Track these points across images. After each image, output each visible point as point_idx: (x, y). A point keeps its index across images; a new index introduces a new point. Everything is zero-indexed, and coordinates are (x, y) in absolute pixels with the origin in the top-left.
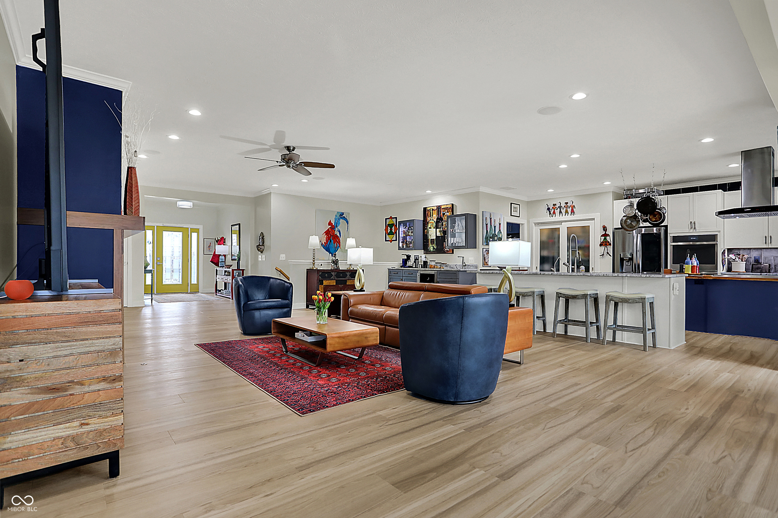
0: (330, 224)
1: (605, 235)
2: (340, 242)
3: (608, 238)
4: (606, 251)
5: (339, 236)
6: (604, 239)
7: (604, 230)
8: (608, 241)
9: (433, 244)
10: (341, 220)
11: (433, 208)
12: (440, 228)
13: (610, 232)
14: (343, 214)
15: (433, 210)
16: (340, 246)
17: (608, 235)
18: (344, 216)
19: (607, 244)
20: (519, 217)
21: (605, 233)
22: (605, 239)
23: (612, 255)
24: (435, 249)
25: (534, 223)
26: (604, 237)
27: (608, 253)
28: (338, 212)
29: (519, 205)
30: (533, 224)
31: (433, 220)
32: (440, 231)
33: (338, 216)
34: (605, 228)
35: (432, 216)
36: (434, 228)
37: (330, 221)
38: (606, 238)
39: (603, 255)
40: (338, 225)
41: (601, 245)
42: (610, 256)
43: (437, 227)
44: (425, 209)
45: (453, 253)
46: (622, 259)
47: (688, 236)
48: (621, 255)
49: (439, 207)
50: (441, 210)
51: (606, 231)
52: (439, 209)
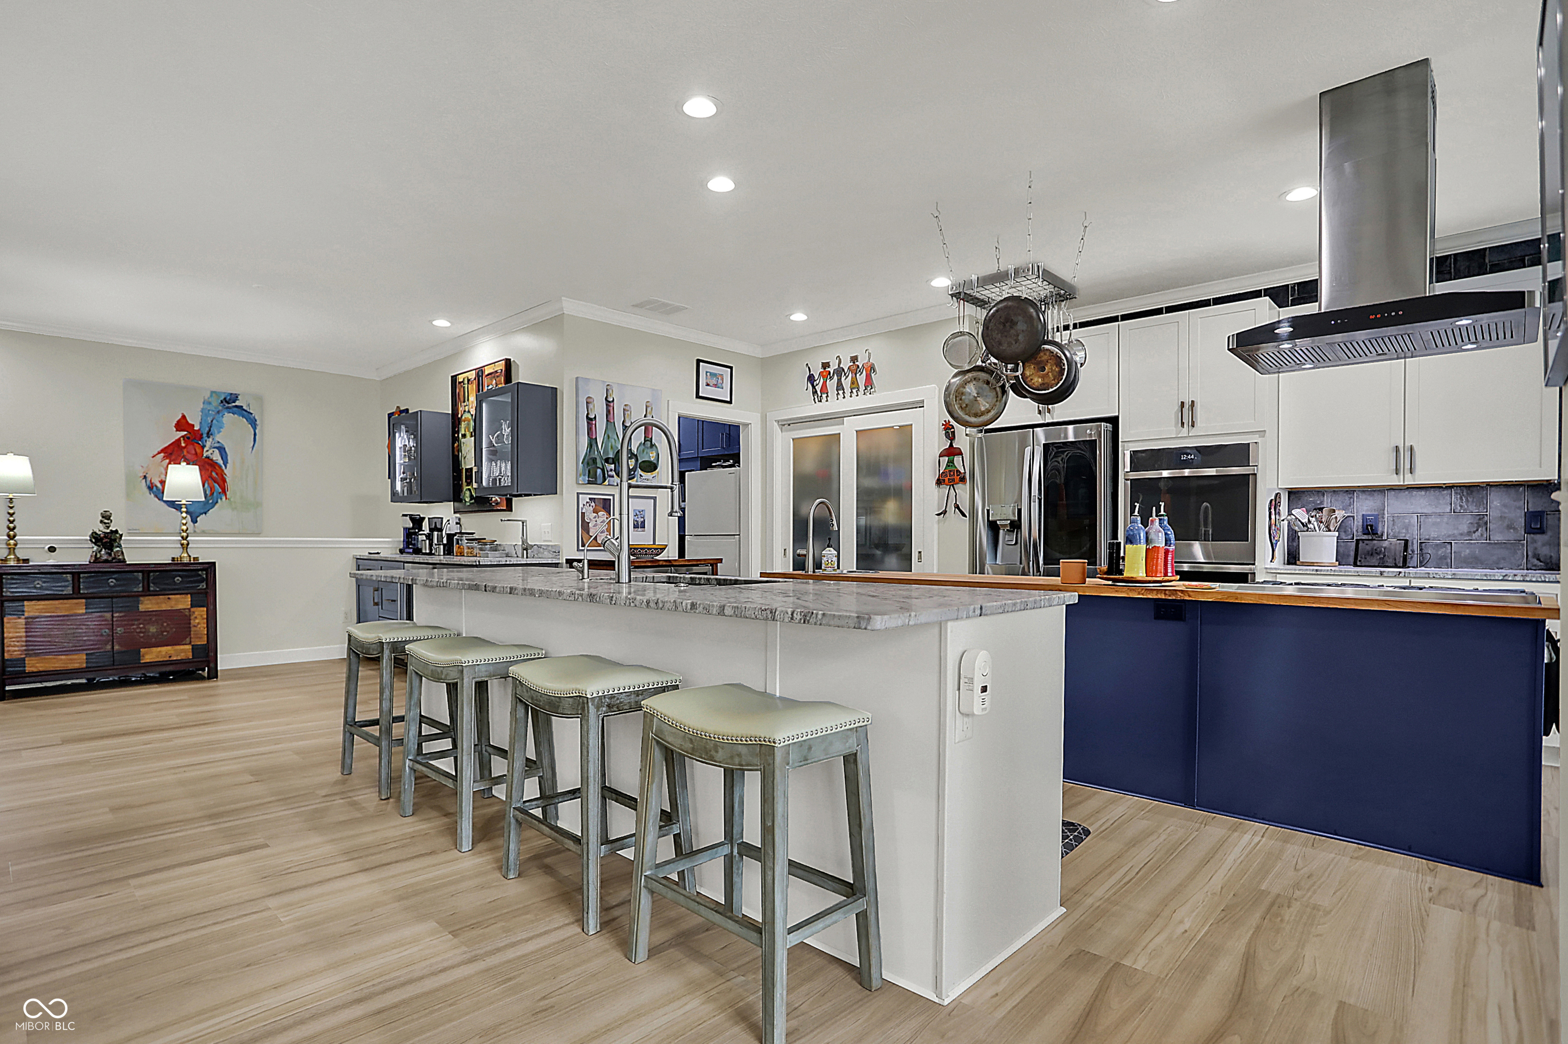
0: (182, 424)
1: (951, 452)
2: (224, 481)
3: (957, 460)
4: (952, 501)
5: (221, 462)
6: (948, 466)
7: (947, 435)
8: (958, 471)
9: (470, 484)
10: (229, 418)
14: (235, 397)
16: (224, 491)
17: (958, 452)
18: (237, 403)
19: (953, 480)
20: (730, 402)
21: (951, 445)
22: (951, 463)
23: (967, 512)
24: (473, 498)
25: (778, 421)
26: (947, 458)
27: (957, 507)
28: (212, 392)
29: (731, 368)
30: (776, 424)
33: (216, 402)
34: (949, 431)
36: (472, 436)
37: (184, 417)
38: (952, 462)
39: (945, 512)
40: (214, 429)
41: (939, 482)
42: (964, 515)
44: (454, 379)
45: (511, 510)
46: (992, 526)
47: (1177, 451)
48: (989, 512)
49: (479, 373)
50: (485, 382)
51: (952, 440)
52: (480, 378)
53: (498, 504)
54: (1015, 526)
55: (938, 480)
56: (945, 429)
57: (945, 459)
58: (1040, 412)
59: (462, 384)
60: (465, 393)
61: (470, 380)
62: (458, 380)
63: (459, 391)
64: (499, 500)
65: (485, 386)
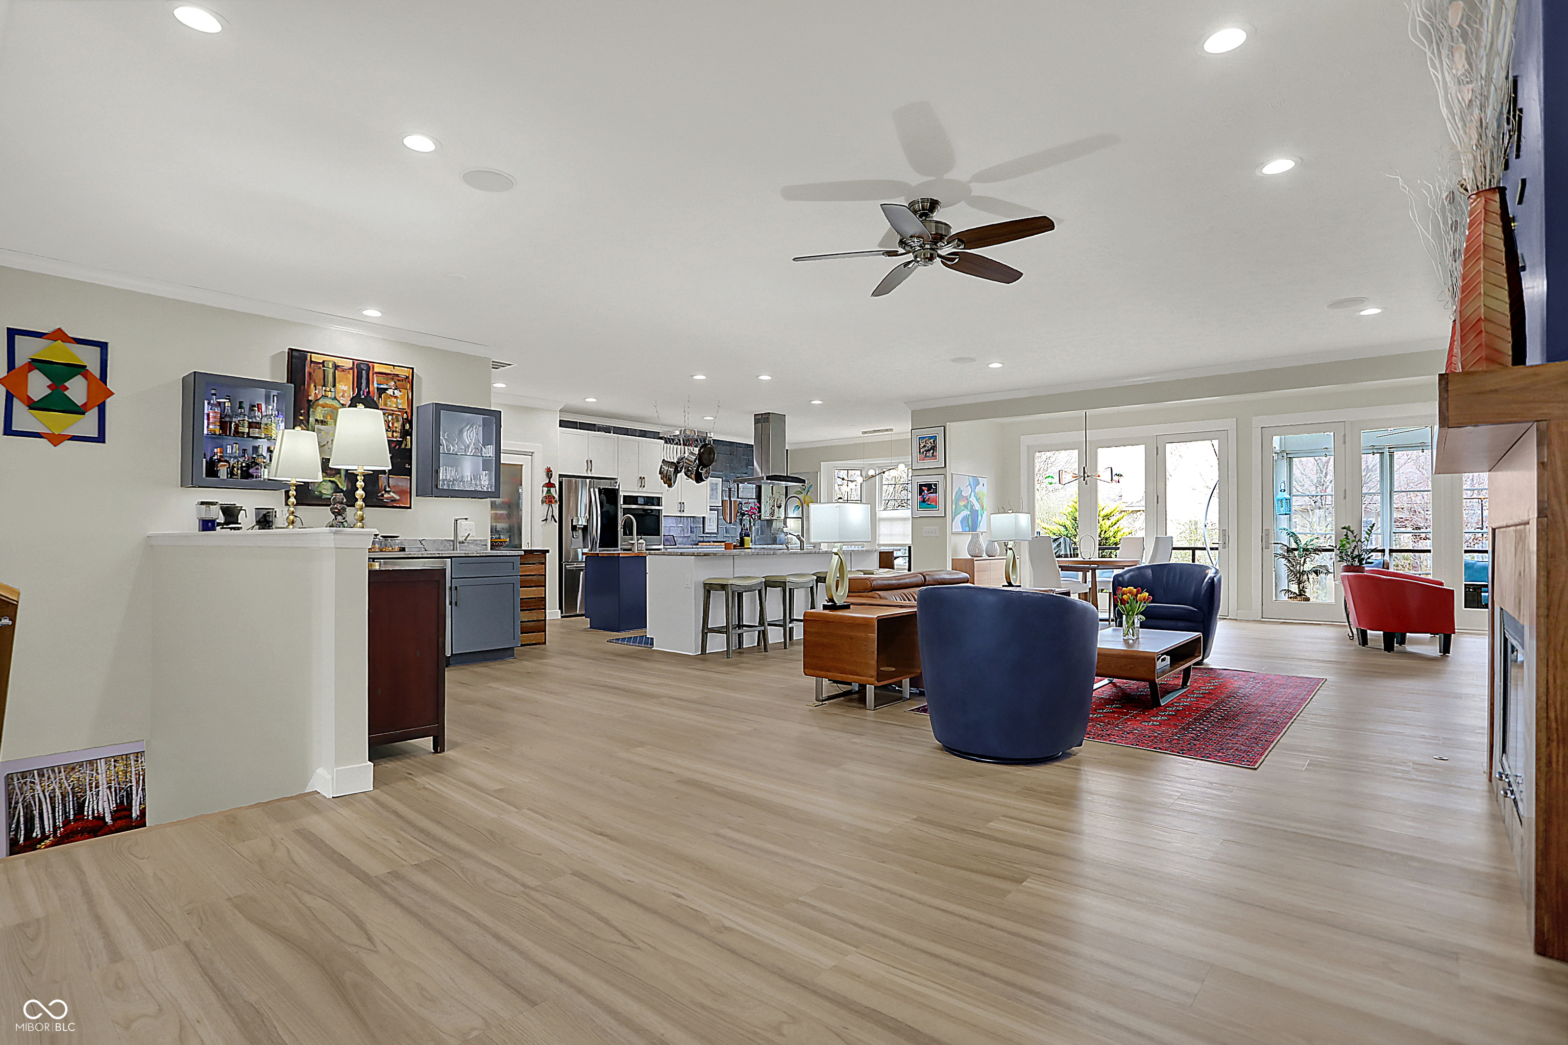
1: (550, 485)
3: (552, 490)
4: (550, 514)
6: (547, 493)
7: (547, 475)
8: (553, 496)
11: (339, 362)
13: (555, 481)
15: (336, 367)
17: (553, 486)
19: (551, 501)
21: (550, 481)
22: (549, 491)
23: (557, 520)
24: (342, 491)
31: (335, 398)
34: (549, 473)
35: (334, 386)
38: (550, 491)
39: (546, 520)
41: (543, 502)
42: (556, 521)
44: (294, 353)
45: (410, 508)
46: (574, 528)
47: (637, 497)
48: (572, 520)
49: (362, 366)
50: (373, 378)
51: (550, 478)
52: (364, 372)
53: (394, 500)
54: (585, 529)
55: (542, 500)
56: (548, 471)
57: (545, 489)
58: (587, 470)
59: (321, 365)
60: (328, 377)
61: (339, 366)
62: (309, 358)
63: (312, 371)
64: (398, 498)
65: (373, 382)
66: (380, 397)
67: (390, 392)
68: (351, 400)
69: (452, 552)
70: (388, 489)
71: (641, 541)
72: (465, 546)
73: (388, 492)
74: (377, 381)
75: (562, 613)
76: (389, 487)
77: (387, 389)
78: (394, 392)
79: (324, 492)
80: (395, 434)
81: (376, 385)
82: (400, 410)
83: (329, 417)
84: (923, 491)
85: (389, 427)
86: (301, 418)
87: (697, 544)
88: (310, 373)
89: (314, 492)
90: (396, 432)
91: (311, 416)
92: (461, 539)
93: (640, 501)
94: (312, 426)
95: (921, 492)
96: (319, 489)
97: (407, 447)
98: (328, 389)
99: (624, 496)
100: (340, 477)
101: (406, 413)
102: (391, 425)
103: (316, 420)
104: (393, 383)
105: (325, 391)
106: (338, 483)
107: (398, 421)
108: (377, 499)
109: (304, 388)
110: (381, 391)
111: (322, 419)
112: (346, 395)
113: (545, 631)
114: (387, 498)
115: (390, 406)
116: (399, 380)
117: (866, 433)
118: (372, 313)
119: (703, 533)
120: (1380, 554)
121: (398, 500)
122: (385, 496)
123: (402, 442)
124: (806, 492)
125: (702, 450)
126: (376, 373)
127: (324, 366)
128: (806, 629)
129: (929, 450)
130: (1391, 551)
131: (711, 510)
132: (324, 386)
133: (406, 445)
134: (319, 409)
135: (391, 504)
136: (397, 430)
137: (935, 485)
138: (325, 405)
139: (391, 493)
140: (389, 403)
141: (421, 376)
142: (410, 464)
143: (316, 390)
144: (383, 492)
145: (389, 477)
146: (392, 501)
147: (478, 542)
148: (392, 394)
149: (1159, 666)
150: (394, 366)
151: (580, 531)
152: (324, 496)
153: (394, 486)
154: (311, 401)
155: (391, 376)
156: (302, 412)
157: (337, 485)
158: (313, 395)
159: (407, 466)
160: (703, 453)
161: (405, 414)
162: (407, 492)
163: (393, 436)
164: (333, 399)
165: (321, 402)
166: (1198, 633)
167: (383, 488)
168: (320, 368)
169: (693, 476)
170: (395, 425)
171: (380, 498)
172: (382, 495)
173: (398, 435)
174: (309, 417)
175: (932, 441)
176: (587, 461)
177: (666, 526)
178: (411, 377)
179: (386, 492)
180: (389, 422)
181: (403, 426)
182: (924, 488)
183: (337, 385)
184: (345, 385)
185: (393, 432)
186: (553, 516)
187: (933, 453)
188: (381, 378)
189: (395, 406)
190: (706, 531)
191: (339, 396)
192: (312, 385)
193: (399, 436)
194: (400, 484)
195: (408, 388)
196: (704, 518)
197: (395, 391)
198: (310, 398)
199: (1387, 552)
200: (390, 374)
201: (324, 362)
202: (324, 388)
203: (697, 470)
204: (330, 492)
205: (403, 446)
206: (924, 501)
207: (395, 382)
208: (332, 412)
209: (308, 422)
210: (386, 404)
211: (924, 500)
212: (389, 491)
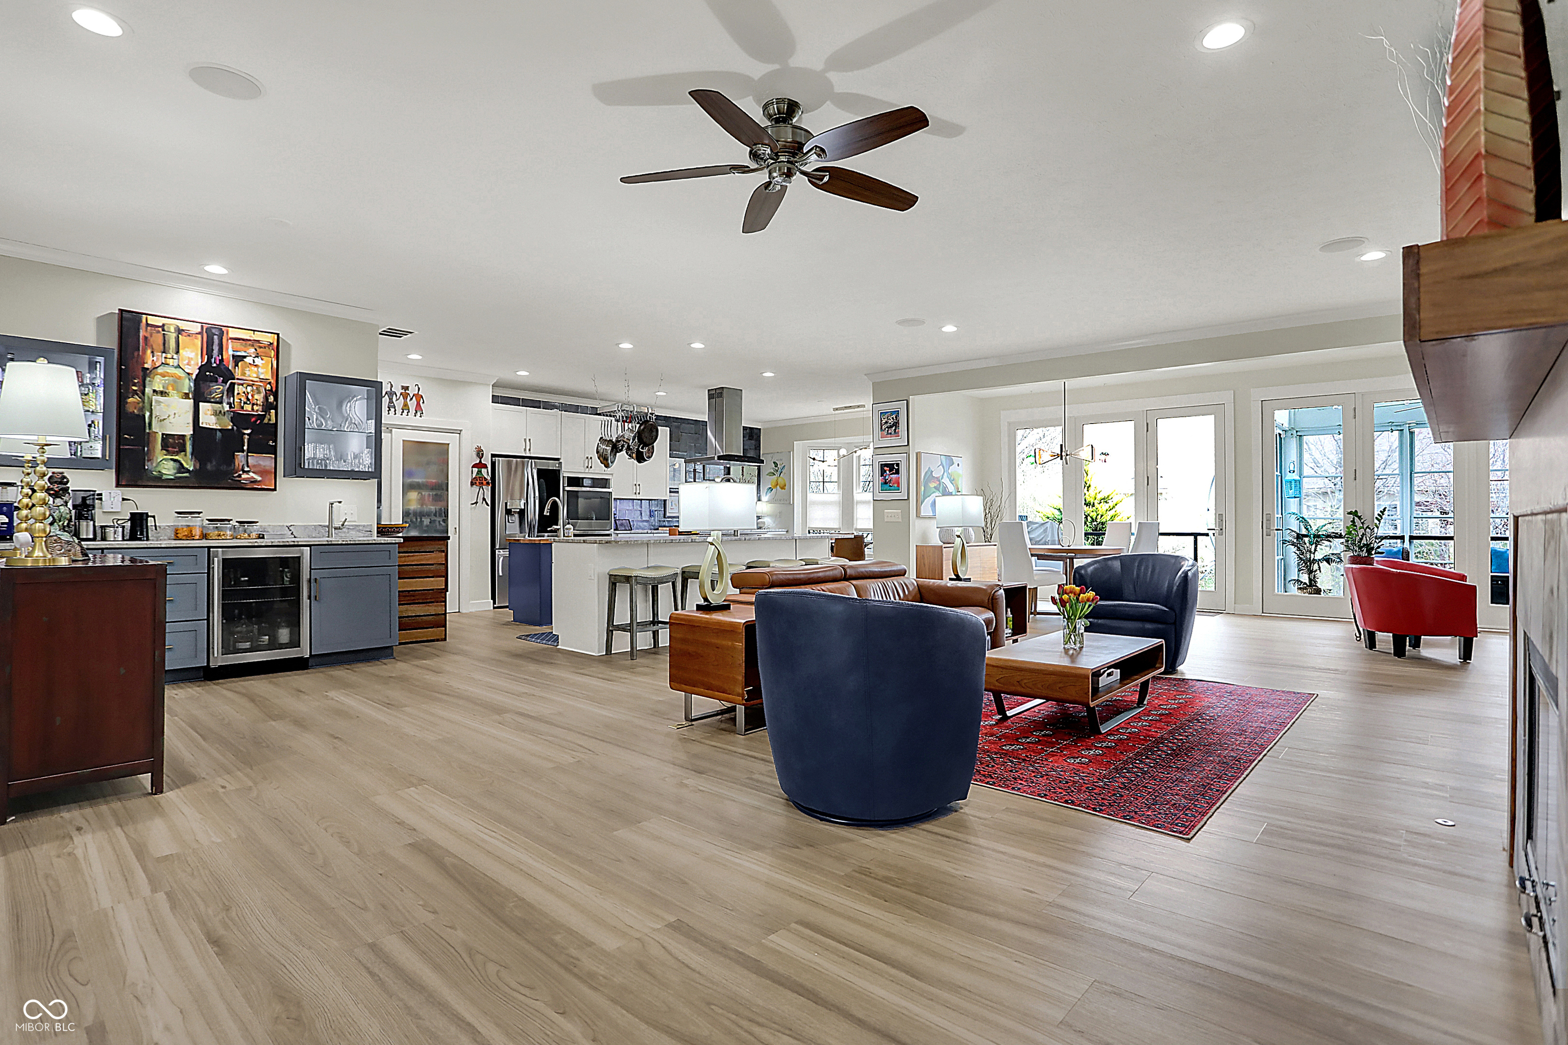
1: (480, 466)
3: (484, 471)
4: (480, 496)
6: (477, 473)
7: (478, 455)
8: (484, 478)
9: (177, 453)
11: (183, 325)
12: (221, 403)
13: (487, 460)
15: (179, 331)
17: (485, 466)
19: (482, 483)
21: (480, 461)
22: (479, 472)
23: (489, 503)
24: (188, 471)
26: (476, 469)
31: (179, 366)
32: (217, 413)
34: (480, 453)
35: (177, 352)
36: (186, 396)
38: (481, 472)
39: (476, 503)
41: (472, 484)
42: (488, 505)
43: (199, 396)
44: (125, 315)
45: (275, 490)
46: (509, 512)
47: (583, 478)
48: (506, 504)
49: (214, 331)
50: (227, 344)
51: (481, 458)
52: (216, 337)
53: (255, 482)
54: (522, 513)
55: (472, 482)
56: (478, 451)
57: (475, 470)
58: (525, 450)
59: (160, 329)
60: (169, 343)
61: (183, 330)
62: (144, 321)
63: (148, 335)
64: (259, 478)
65: (227, 349)
66: (237, 365)
67: (249, 360)
68: (199, 369)
69: (327, 539)
70: (246, 469)
71: (568, 526)
72: (345, 532)
73: (247, 472)
74: (232, 348)
75: (494, 603)
76: (248, 466)
77: (245, 357)
78: (254, 361)
79: (164, 471)
80: (255, 408)
81: (231, 352)
82: (262, 380)
83: (170, 388)
84: (885, 471)
85: (248, 399)
86: (134, 388)
87: (658, 529)
88: (146, 338)
89: (151, 472)
90: (257, 404)
91: (147, 386)
92: (337, 524)
93: (586, 482)
94: (149, 397)
95: (883, 473)
96: (158, 469)
97: (271, 422)
98: (169, 356)
99: (568, 478)
100: (186, 455)
101: (270, 383)
102: (250, 397)
103: (154, 391)
104: (254, 350)
105: (166, 358)
106: (183, 462)
107: (259, 392)
108: (232, 480)
109: (139, 355)
110: (238, 359)
111: (161, 389)
112: (192, 362)
113: (445, 626)
114: (244, 479)
115: (249, 376)
116: (260, 347)
117: (837, 409)
118: (216, 269)
119: (665, 517)
120: (1399, 541)
121: (259, 481)
122: (243, 476)
123: (264, 416)
124: (778, 473)
125: (642, 427)
126: (231, 339)
127: (163, 330)
128: (672, 635)
129: (891, 427)
130: (1412, 538)
131: (670, 492)
132: (164, 352)
133: (270, 420)
134: (158, 378)
135: (252, 486)
136: (258, 402)
137: (898, 465)
138: (166, 374)
139: (251, 474)
140: (247, 373)
141: (289, 342)
142: (275, 441)
143: (153, 356)
144: (241, 473)
145: (248, 456)
146: (252, 482)
147: (361, 528)
148: (252, 363)
149: (1102, 683)
150: (254, 331)
151: (517, 516)
152: (164, 477)
153: (254, 466)
154: (148, 369)
155: (250, 342)
156: (136, 381)
157: (181, 464)
158: (150, 362)
159: (271, 443)
160: (643, 429)
161: (268, 386)
162: (271, 472)
163: (253, 409)
164: (176, 367)
165: (160, 370)
166: (1160, 640)
167: (241, 467)
168: (159, 332)
169: (634, 455)
170: (256, 397)
171: (237, 479)
172: (240, 476)
173: (260, 408)
174: (145, 387)
175: (894, 416)
176: (525, 440)
177: (618, 509)
178: (275, 344)
179: (244, 472)
180: (248, 393)
181: (266, 398)
182: (886, 468)
183: (181, 351)
184: (192, 352)
185: (253, 404)
186: (484, 499)
187: (895, 430)
188: (238, 345)
189: (255, 375)
190: (668, 515)
191: (182, 364)
192: (149, 351)
193: (261, 410)
194: (261, 463)
195: (272, 356)
196: (665, 501)
197: (256, 359)
198: (146, 366)
199: (1407, 539)
200: (250, 340)
201: (164, 325)
202: (164, 355)
203: (638, 449)
204: (172, 472)
205: (266, 421)
206: (886, 483)
207: (256, 350)
208: (175, 382)
209: (143, 393)
210: (244, 374)
211: (886, 480)
212: (249, 471)
